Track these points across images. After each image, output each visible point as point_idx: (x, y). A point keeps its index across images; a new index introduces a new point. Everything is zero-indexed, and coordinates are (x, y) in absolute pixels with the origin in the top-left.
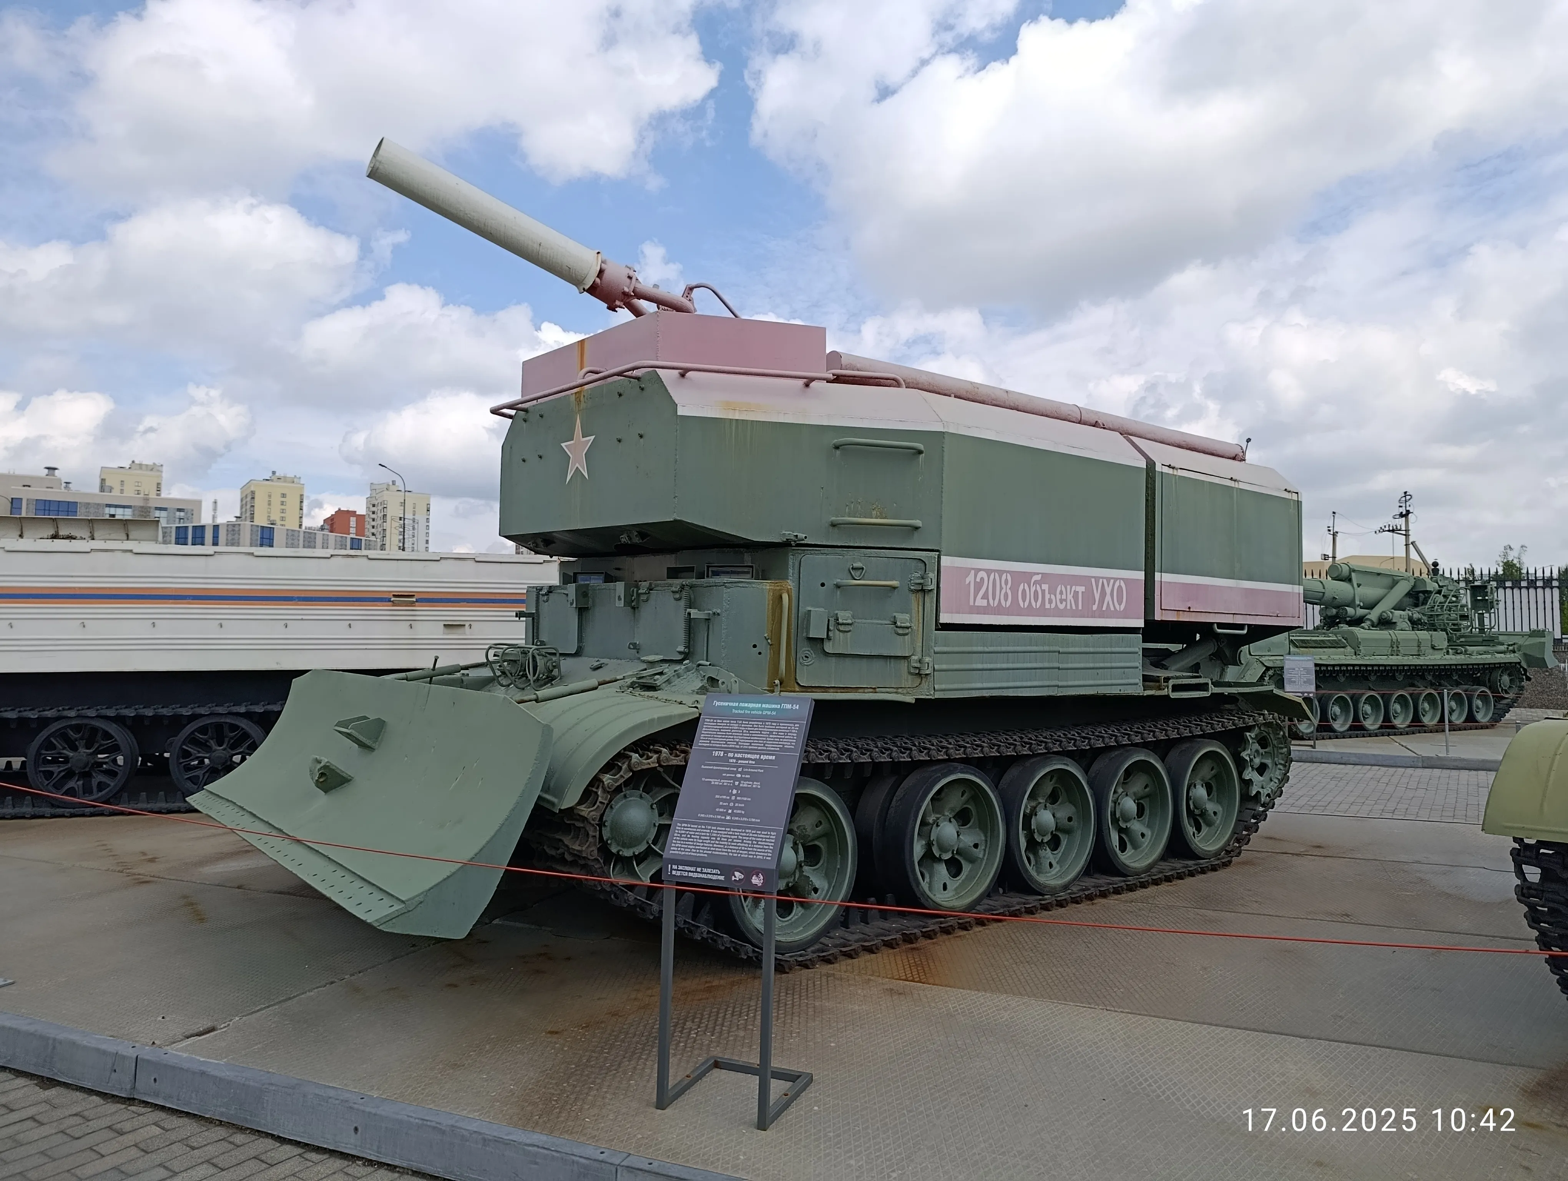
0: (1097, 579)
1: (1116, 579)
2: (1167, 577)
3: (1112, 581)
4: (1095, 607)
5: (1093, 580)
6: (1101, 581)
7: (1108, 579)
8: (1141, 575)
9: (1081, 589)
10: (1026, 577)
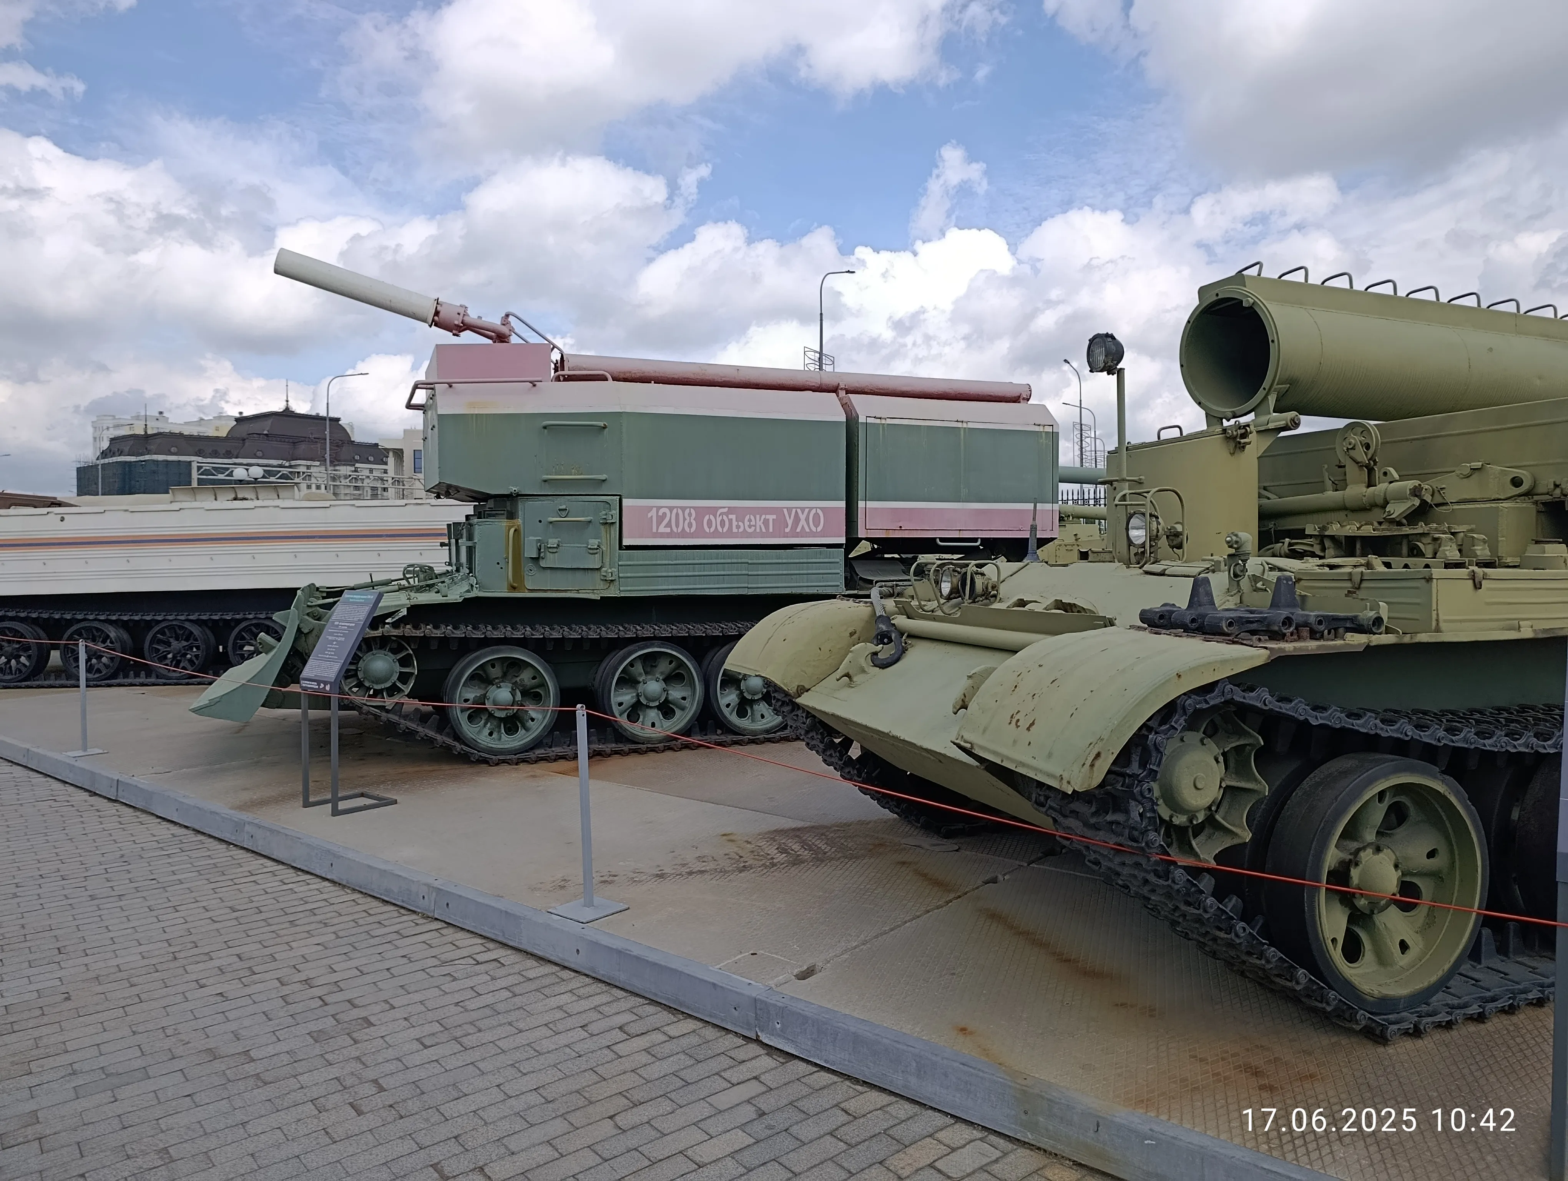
0: (789, 510)
1: (811, 509)
2: (871, 504)
3: (807, 510)
4: (787, 530)
5: (785, 510)
6: (794, 510)
7: (803, 509)
8: (842, 504)
9: (771, 517)
10: (713, 511)
